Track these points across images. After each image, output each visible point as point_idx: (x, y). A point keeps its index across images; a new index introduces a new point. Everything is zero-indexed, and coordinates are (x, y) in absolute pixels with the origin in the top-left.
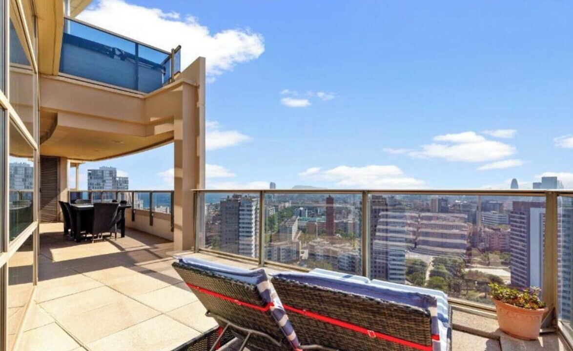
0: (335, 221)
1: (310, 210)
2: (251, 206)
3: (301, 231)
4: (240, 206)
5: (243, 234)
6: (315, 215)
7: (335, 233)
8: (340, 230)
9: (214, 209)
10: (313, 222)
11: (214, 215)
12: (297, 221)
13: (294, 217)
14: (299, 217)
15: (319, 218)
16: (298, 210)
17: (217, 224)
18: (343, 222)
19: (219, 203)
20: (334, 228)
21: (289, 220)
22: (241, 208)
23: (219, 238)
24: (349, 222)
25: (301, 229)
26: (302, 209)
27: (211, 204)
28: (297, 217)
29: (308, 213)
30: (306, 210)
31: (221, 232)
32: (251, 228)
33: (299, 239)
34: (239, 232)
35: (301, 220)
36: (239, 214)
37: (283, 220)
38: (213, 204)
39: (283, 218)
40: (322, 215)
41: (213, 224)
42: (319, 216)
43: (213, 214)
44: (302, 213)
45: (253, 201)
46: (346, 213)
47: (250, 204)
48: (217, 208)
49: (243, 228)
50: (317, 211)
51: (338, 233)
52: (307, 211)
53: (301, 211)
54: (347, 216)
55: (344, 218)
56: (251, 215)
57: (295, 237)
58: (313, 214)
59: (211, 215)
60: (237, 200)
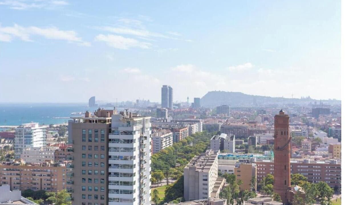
0: (292, 161)
1: (240, 138)
2: (131, 133)
3: (224, 180)
4: (110, 131)
5: (116, 187)
6: (251, 148)
7: (292, 184)
8: (300, 178)
9: (56, 136)
10: (248, 162)
11: (57, 148)
12: (216, 160)
13: (210, 152)
14: (219, 153)
15: (258, 155)
16: (217, 139)
17: (63, 165)
18: (305, 163)
19: (67, 124)
20: (290, 174)
21: (202, 158)
22: (111, 137)
23: (68, 195)
24: (318, 162)
25: (225, 176)
26: (224, 136)
27: (51, 126)
28: (215, 153)
29: (237, 143)
30: (232, 138)
31: (73, 183)
32: (132, 175)
33: (221, 195)
34: (108, 182)
35: (223, 157)
36: (108, 149)
37: (189, 159)
38: (55, 126)
39: (190, 155)
40: (265, 148)
41: (55, 165)
42: (257, 150)
43: (55, 145)
44: (226, 145)
45: (135, 123)
46: (310, 144)
47: (128, 129)
48: (62, 134)
49: (116, 174)
50: (253, 139)
51: (297, 184)
52: (234, 140)
53: (223, 139)
54: (313, 149)
55: (306, 153)
56: (132, 149)
57: (214, 192)
58: (247, 147)
59: (51, 148)
60: (105, 121)
